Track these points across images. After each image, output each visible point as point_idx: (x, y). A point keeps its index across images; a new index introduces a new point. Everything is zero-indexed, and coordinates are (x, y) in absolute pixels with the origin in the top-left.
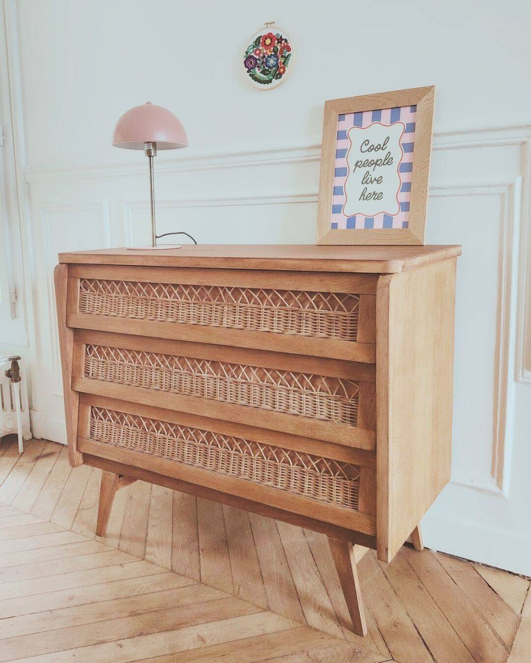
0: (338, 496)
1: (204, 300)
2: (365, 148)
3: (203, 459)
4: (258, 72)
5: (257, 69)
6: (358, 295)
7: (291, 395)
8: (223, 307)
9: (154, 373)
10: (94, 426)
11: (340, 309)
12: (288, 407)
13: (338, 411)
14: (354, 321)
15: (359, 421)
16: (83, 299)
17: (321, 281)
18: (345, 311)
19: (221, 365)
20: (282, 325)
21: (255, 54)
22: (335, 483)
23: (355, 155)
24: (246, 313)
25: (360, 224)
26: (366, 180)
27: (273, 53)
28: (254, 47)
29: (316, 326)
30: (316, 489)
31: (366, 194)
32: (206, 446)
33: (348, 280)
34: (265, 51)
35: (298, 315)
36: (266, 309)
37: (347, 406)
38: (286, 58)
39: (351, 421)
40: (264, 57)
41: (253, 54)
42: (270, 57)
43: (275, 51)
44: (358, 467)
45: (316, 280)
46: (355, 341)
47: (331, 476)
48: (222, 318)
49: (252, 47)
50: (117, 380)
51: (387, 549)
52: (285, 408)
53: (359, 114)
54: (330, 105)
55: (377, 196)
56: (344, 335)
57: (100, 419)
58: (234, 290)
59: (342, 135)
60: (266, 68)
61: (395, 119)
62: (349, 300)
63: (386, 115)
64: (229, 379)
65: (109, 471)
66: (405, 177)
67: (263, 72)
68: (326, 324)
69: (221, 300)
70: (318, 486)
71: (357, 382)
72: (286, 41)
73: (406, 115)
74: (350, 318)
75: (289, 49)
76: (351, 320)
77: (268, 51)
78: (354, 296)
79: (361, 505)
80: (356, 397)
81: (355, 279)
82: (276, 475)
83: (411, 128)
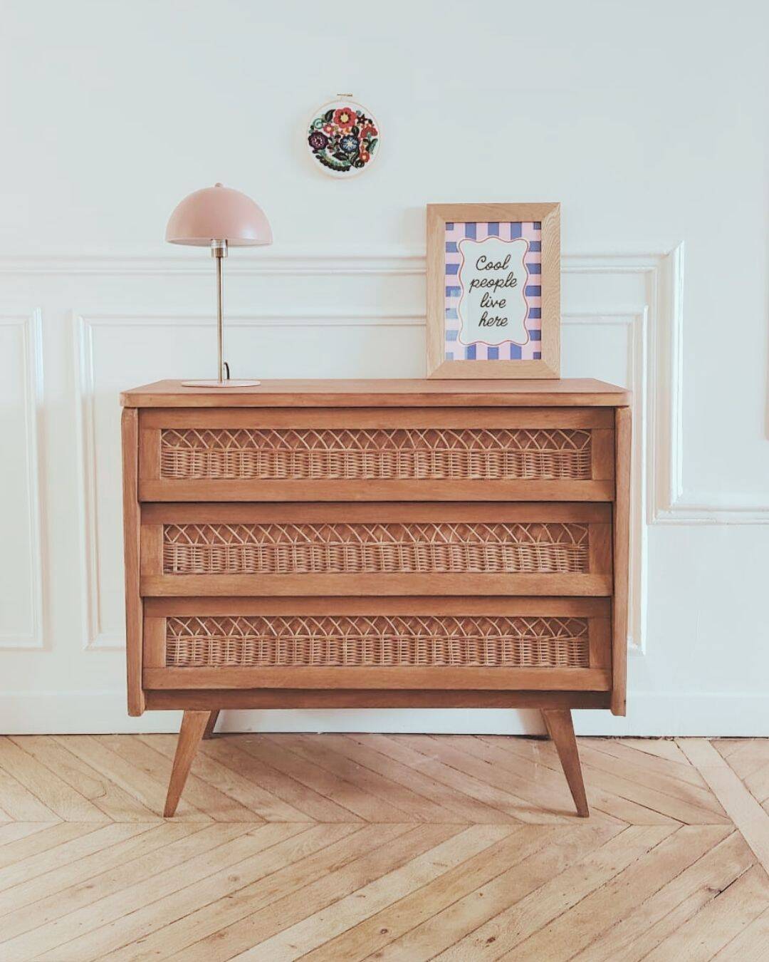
0: (563, 657)
1: (383, 448)
2: (481, 265)
3: (372, 654)
4: (329, 155)
5: (327, 150)
6: (589, 431)
7: (504, 551)
8: (413, 455)
9: (294, 552)
10: (175, 647)
11: (568, 446)
12: (501, 565)
13: (563, 558)
14: (587, 459)
15: (592, 566)
16: (168, 458)
17: (546, 416)
18: (574, 449)
19: (406, 528)
20: (496, 470)
21: (325, 130)
22: (557, 645)
23: (469, 273)
24: (446, 459)
25: (482, 354)
26: (485, 303)
27: (352, 134)
28: (323, 121)
29: (538, 467)
30: (535, 656)
31: (487, 319)
32: (378, 637)
33: (578, 414)
34: (340, 130)
35: (518, 456)
36: (473, 453)
37: (574, 553)
38: (371, 144)
39: (580, 568)
40: (338, 136)
41: (321, 130)
42: (348, 137)
43: (355, 131)
44: (585, 620)
45: (539, 415)
46: (590, 479)
47: (552, 636)
48: (413, 468)
49: (320, 121)
50: (228, 570)
51: (625, 701)
52: (498, 568)
53: (471, 226)
54: (434, 211)
55: (501, 322)
56: (575, 474)
57: (186, 633)
58: (427, 433)
59: (452, 247)
60: (341, 151)
61: (516, 234)
62: (579, 435)
63: (505, 229)
64: (417, 543)
65: (198, 710)
66: (532, 302)
67: (337, 156)
68: (551, 464)
69: (408, 445)
70: (537, 652)
71: (586, 525)
72: (370, 122)
73: (528, 231)
74: (580, 456)
75: (374, 133)
76: (582, 458)
77: (344, 130)
78: (584, 432)
79: (593, 661)
80: (586, 542)
81: (585, 413)
82: (482, 650)
83: (536, 246)
